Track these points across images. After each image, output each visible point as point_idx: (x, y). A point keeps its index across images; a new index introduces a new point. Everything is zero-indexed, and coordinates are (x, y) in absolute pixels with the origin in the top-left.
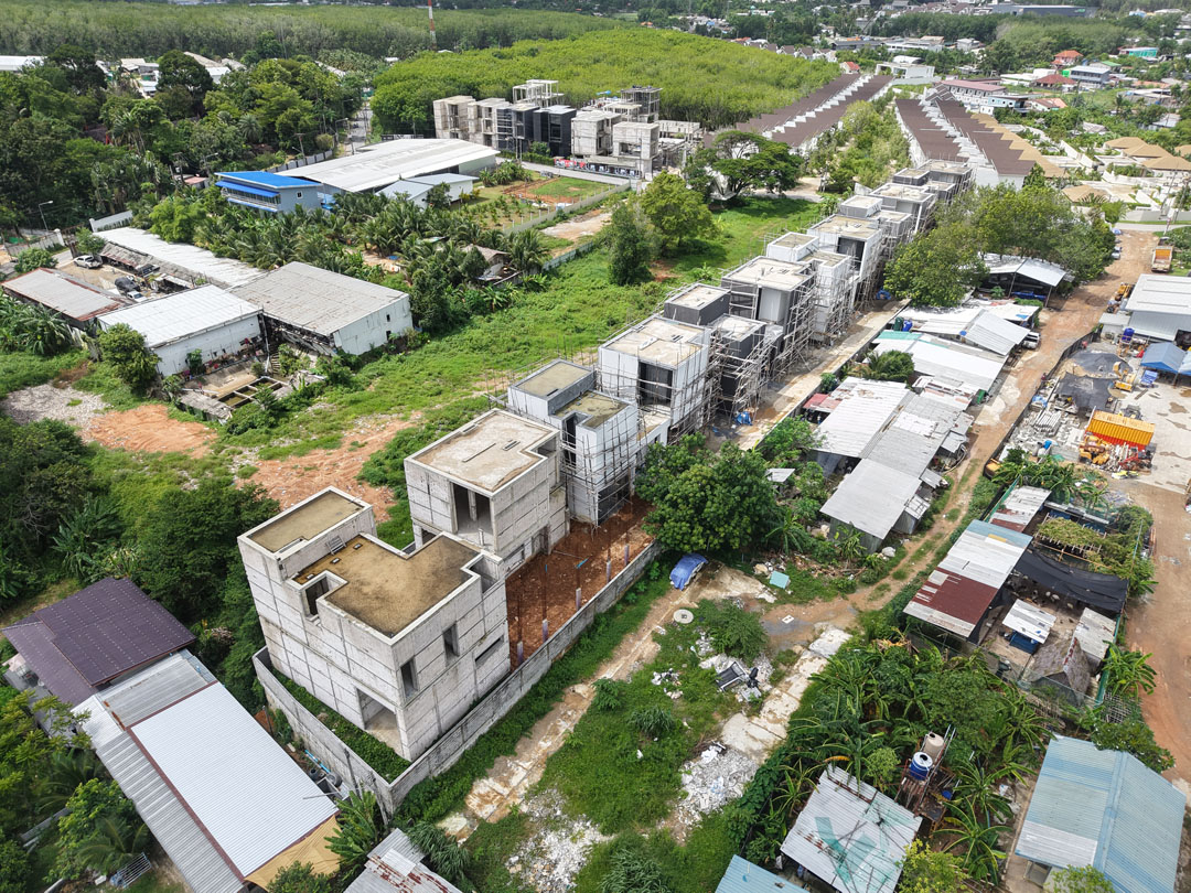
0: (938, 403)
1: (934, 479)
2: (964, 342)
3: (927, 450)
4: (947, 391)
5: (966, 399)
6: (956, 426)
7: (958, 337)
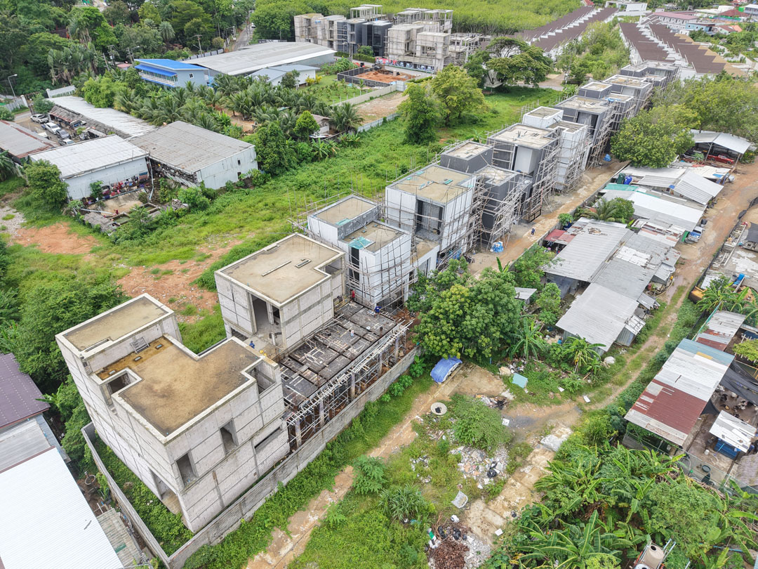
0: (653, 240)
1: (649, 302)
2: (672, 194)
3: (642, 277)
4: (659, 231)
5: (674, 238)
6: (667, 259)
7: (668, 189)
